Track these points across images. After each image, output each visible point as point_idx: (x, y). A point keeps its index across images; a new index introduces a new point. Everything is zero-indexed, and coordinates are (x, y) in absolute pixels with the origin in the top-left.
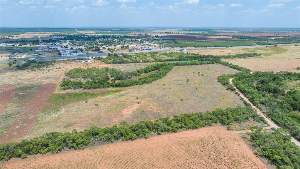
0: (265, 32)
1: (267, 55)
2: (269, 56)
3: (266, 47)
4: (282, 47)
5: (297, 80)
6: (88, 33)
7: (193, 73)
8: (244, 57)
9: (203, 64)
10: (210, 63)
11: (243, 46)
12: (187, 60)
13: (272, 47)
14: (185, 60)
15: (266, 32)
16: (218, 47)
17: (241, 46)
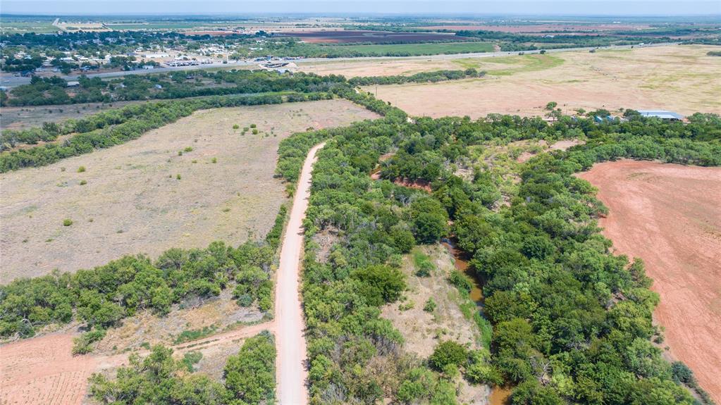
0: (545, 23)
1: (500, 73)
2: (504, 77)
3: (520, 54)
4: (556, 56)
5: (522, 139)
6: (75, 27)
7: (234, 128)
8: (434, 81)
9: (296, 101)
10: (318, 98)
11: (461, 53)
12: (263, 91)
13: (532, 56)
14: (255, 92)
15: (548, 23)
16: (393, 56)
17: (456, 53)
